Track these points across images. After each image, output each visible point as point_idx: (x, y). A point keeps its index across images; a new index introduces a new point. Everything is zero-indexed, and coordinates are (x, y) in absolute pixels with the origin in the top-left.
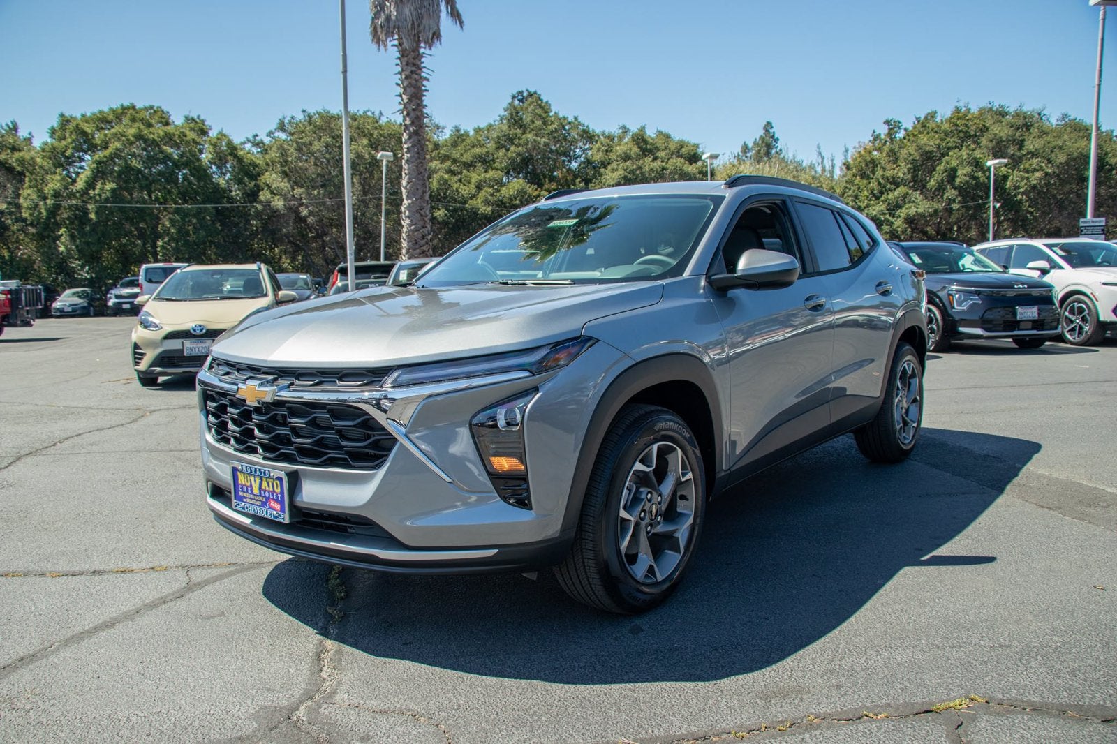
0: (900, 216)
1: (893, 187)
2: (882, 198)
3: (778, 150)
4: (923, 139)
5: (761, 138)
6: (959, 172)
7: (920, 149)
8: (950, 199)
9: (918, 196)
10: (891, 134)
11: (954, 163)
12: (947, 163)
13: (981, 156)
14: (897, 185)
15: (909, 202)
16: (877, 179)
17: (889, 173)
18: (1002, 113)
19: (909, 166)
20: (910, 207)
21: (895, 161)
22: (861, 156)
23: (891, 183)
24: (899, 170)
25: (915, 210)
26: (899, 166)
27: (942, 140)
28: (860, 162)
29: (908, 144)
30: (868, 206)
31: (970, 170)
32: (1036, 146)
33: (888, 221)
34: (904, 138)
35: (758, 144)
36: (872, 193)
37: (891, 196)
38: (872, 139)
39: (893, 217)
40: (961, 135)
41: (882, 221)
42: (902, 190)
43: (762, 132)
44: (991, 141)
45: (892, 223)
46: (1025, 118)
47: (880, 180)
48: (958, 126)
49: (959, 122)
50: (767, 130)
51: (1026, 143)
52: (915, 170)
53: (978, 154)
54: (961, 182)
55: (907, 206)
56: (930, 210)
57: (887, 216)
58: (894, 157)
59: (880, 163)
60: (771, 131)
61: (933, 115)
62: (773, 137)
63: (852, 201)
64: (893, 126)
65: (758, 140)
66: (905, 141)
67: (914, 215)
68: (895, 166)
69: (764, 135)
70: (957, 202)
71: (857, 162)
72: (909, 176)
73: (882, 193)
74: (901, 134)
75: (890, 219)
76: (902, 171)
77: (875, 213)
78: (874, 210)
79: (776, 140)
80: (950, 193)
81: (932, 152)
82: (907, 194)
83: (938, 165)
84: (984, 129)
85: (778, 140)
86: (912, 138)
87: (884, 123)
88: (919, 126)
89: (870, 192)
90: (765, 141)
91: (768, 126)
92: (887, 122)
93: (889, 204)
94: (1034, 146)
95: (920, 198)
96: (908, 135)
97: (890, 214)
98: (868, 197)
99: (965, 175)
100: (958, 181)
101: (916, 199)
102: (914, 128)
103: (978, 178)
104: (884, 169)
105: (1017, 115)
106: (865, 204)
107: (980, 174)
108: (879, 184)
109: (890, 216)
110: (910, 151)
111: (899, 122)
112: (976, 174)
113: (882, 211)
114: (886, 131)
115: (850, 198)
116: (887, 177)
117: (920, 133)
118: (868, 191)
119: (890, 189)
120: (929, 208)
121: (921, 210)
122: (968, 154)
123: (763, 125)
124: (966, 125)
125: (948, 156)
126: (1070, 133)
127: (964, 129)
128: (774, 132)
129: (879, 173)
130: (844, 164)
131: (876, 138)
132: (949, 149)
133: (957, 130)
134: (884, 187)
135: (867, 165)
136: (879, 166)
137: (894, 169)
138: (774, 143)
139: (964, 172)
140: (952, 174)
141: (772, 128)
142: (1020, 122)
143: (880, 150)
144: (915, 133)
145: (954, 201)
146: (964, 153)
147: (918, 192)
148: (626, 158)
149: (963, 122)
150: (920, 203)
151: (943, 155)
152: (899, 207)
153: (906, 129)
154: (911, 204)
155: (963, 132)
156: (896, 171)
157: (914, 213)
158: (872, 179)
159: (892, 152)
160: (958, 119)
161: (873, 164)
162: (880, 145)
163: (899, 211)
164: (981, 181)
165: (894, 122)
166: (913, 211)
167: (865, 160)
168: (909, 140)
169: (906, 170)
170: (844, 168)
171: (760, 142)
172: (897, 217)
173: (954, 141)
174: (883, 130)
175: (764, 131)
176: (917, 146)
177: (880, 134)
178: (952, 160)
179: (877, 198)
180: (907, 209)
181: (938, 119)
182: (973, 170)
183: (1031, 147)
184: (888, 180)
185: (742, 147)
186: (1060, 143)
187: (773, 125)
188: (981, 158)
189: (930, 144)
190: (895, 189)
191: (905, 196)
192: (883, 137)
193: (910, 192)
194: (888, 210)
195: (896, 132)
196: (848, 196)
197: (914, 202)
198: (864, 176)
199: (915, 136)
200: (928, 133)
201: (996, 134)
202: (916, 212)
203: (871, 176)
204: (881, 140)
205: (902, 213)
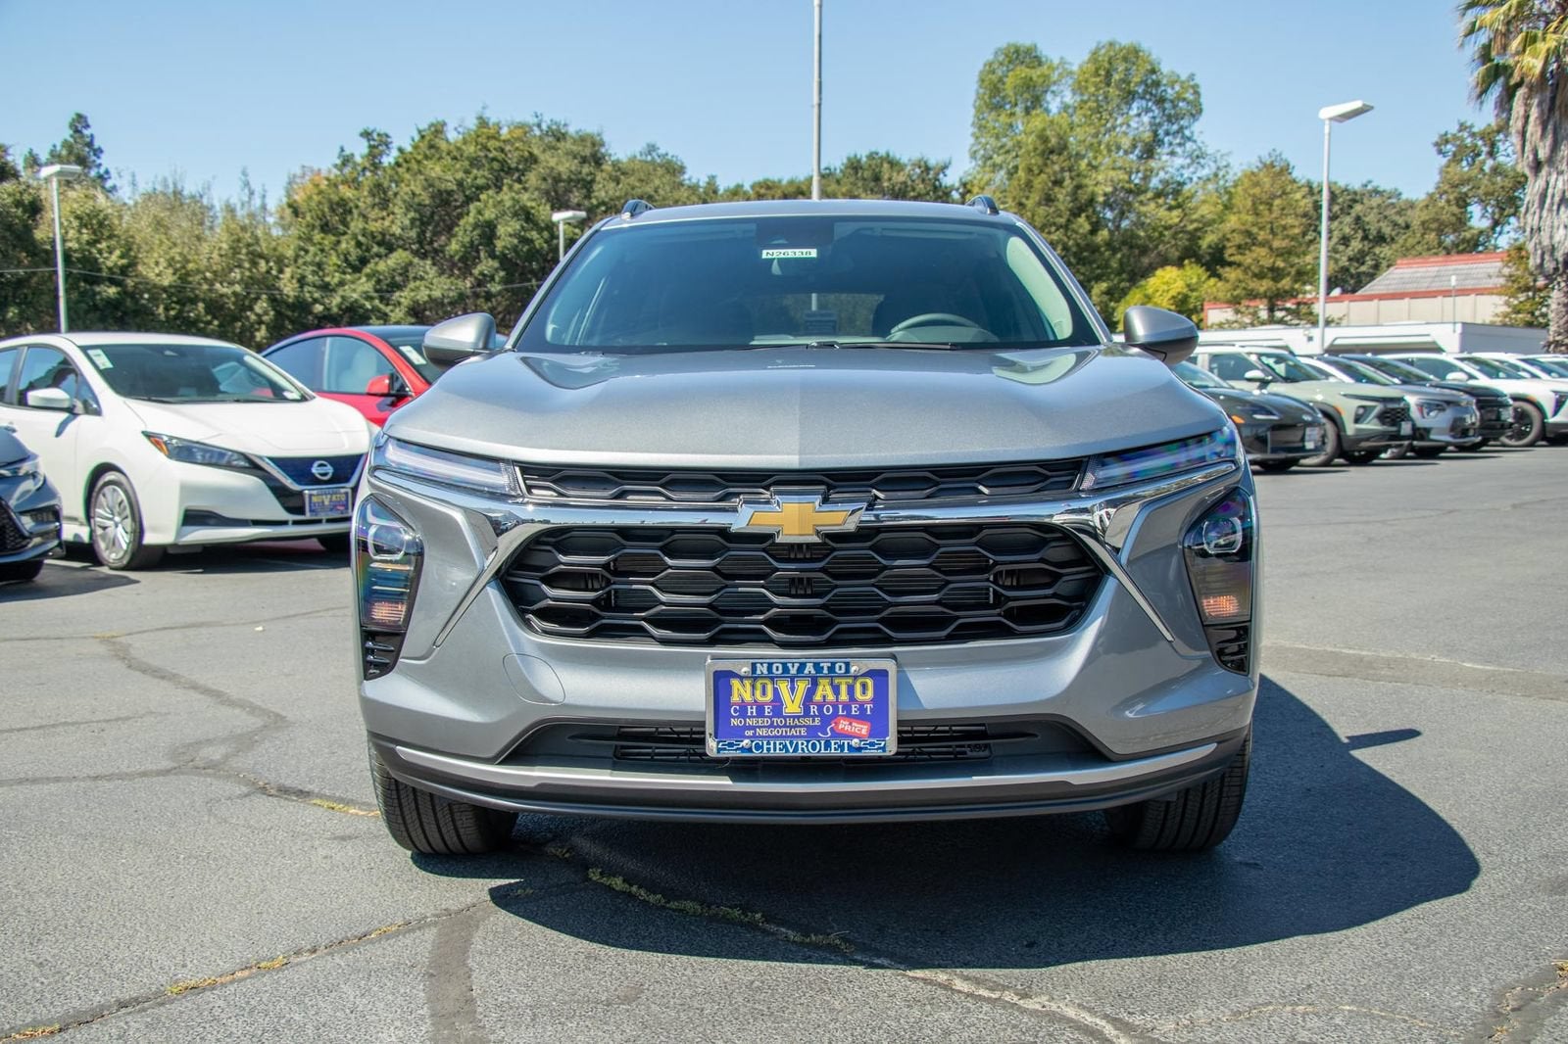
0: (399, 303)
1: (382, 250)
2: (367, 270)
3: (102, 171)
4: (435, 170)
5: (65, 144)
6: (501, 230)
7: (431, 185)
8: (484, 275)
9: (428, 267)
10: (374, 155)
11: (489, 214)
12: (479, 212)
13: (534, 204)
14: (391, 249)
15: (415, 279)
16: (355, 236)
17: (375, 227)
18: (559, 136)
19: (412, 214)
20: (418, 288)
21: (384, 204)
22: (320, 192)
23: (379, 244)
24: (393, 222)
25: (427, 292)
26: (393, 213)
27: (467, 172)
28: (320, 203)
29: (407, 176)
30: (342, 283)
31: (518, 227)
32: (611, 193)
33: (379, 310)
34: (398, 164)
35: (59, 156)
36: (346, 260)
37: (382, 266)
38: (338, 162)
39: (387, 305)
40: (496, 165)
41: (367, 310)
42: (399, 257)
43: (67, 134)
44: (545, 179)
45: (386, 314)
46: (594, 144)
47: (360, 238)
48: (489, 150)
49: (492, 144)
50: (77, 131)
51: (596, 187)
52: (423, 223)
53: (525, 198)
54: (505, 247)
55: (412, 285)
56: (451, 294)
57: (377, 302)
58: (382, 198)
59: (357, 207)
60: (86, 132)
61: (438, 129)
62: (90, 144)
63: (314, 273)
64: (378, 143)
65: (58, 148)
66: (400, 170)
67: (425, 303)
68: (385, 213)
69: (72, 140)
70: (497, 280)
71: (313, 203)
72: (413, 234)
73: (364, 261)
74: (387, 160)
75: (382, 306)
76: (399, 222)
77: (355, 296)
78: (354, 290)
79: (98, 152)
80: (486, 265)
81: (450, 193)
82: (411, 263)
83: (460, 216)
84: (533, 159)
85: (100, 150)
86: (414, 166)
87: (362, 135)
88: (423, 146)
89: (342, 257)
90: (76, 151)
91: (79, 123)
92: (367, 135)
93: (379, 281)
94: (606, 192)
95: (432, 272)
96: (406, 161)
97: (382, 299)
98: (339, 266)
99: (510, 235)
100: (499, 245)
101: (427, 273)
102: (416, 147)
103: (532, 241)
104: (365, 217)
105: (582, 139)
106: (336, 280)
107: (534, 235)
108: (359, 244)
109: (381, 302)
110: (413, 188)
111: (387, 136)
112: (528, 235)
113: (366, 292)
114: (366, 151)
115: (311, 268)
116: (372, 232)
117: (426, 157)
118: (338, 256)
119: (379, 256)
120: (450, 289)
121: (437, 294)
122: (513, 199)
123: (69, 120)
124: (502, 150)
125: (479, 200)
126: (663, 176)
127: (500, 156)
128: (92, 136)
129: (357, 225)
130: (290, 206)
131: (346, 160)
132: (481, 189)
133: (486, 156)
134: (368, 250)
135: (333, 210)
136: (355, 211)
137: (383, 219)
138: (94, 158)
139: (510, 230)
140: (488, 231)
141: (87, 126)
142: (587, 152)
143: (354, 183)
144: (419, 157)
145: (492, 278)
146: (506, 198)
147: (429, 262)
149: (497, 144)
150: (435, 281)
151: (469, 200)
152: (395, 286)
153: (401, 150)
154: (418, 283)
155: (498, 161)
156: (387, 223)
157: (426, 298)
158: (345, 233)
159: (378, 188)
160: (488, 138)
161: (343, 208)
162: (355, 175)
163: (397, 294)
164: (538, 246)
165: (379, 135)
166: (423, 296)
167: (330, 201)
168: (408, 169)
169: (407, 222)
170: (288, 211)
171: (64, 152)
172: (394, 305)
173: (484, 176)
174: (360, 150)
175: (71, 132)
176: (426, 180)
177: (352, 155)
178: (487, 207)
179: (357, 269)
180: (412, 290)
181: (452, 136)
182: (522, 227)
183: (603, 194)
184: (374, 237)
185: (26, 160)
186: (649, 189)
187: (90, 122)
188: (533, 208)
189: (447, 178)
190: (386, 255)
191: (405, 271)
192: (358, 159)
193: (416, 260)
194: (376, 291)
195: (381, 154)
196: (305, 264)
197: (422, 279)
198: (325, 228)
199: (419, 162)
200: (440, 158)
201: (552, 169)
202: (429, 296)
203: (341, 228)
204: (355, 164)
205: (404, 297)
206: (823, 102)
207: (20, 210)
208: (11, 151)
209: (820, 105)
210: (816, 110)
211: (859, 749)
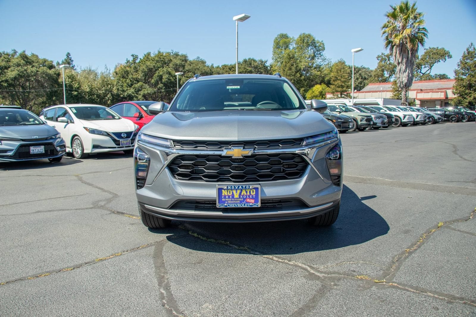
0: (140, 94)
1: (136, 82)
2: (133, 87)
3: (73, 65)
4: (148, 63)
5: (65, 60)
6: (164, 77)
7: (147, 67)
8: (160, 88)
9: (147, 86)
10: (134, 60)
11: (161, 73)
12: (159, 73)
13: (171, 71)
14: (138, 82)
15: (144, 88)
16: (130, 79)
17: (135, 77)
18: (177, 55)
19: (143, 74)
20: (144, 91)
21: (137, 71)
22: (122, 69)
23: (136, 81)
24: (139, 75)
25: (147, 91)
26: (139, 73)
27: (156, 64)
28: (122, 71)
29: (142, 65)
30: (127, 90)
31: (168, 76)
32: (189, 68)
33: (136, 96)
34: (140, 62)
35: (64, 62)
36: (128, 85)
37: (136, 86)
38: (126, 62)
39: (138, 95)
40: (163, 62)
41: (133, 96)
42: (140, 84)
43: (66, 57)
44: (174, 65)
45: (137, 97)
46: (185, 57)
47: (131, 79)
48: (161, 59)
49: (161, 57)
50: (68, 56)
51: (185, 67)
52: (145, 76)
53: (169, 70)
54: (165, 81)
55: (143, 90)
56: (152, 92)
57: (135, 94)
59: (130, 72)
60: (70, 57)
61: (149, 54)
62: (70, 59)
63: (121, 88)
64: (135, 57)
65: (64, 60)
66: (140, 64)
67: (146, 94)
68: (137, 74)
69: (67, 58)
70: (163, 89)
71: (120, 72)
72: (143, 78)
73: (132, 85)
74: (137, 61)
75: (136, 95)
76: (140, 75)
77: (130, 93)
78: (130, 91)
79: (72, 61)
80: (160, 85)
81: (152, 69)
82: (143, 85)
83: (154, 74)
84: (171, 60)
85: (73, 61)
86: (143, 62)
87: (131, 56)
88: (146, 58)
89: (127, 84)
90: (67, 61)
91: (68, 55)
92: (133, 55)
93: (136, 89)
94: (188, 68)
95: (148, 87)
96: (142, 61)
97: (136, 93)
98: (126, 86)
99: (166, 78)
100: (163, 80)
101: (147, 87)
102: (144, 58)
103: (171, 79)
104: (132, 75)
105: (182, 56)
106: (126, 89)
107: (171, 78)
108: (131, 81)
109: (136, 94)
110: (143, 67)
111: (137, 56)
112: (170, 78)
113: (133, 92)
114: (132, 59)
115: (120, 86)
116: (134, 78)
117: (146, 61)
118: (126, 83)
119: (135, 83)
120: (152, 91)
121: (149, 92)
122: (166, 69)
123: (66, 54)
124: (164, 58)
125: (159, 70)
126: (201, 64)
127: (164, 60)
128: (71, 57)
129: (130, 76)
130: (115, 72)
131: (128, 62)
132: (159, 67)
133: (160, 60)
134: (133, 82)
135: (125, 73)
136: (130, 73)
137: (136, 75)
138: (72, 62)
139: (166, 77)
140: (161, 77)
141: (70, 55)
142: (184, 59)
143: (130, 67)
144: (145, 60)
145: (162, 88)
146: (165, 69)
147: (147, 85)
148: (18, 65)
149: (163, 57)
150: (148, 89)
151: (156, 70)
152: (139, 90)
153: (140, 59)
154: (145, 89)
155: (163, 61)
156: (137, 76)
157: (147, 93)
158: (128, 78)
159: (135, 68)
160: (161, 56)
161: (127, 73)
162: (130, 65)
163: (140, 92)
164: (172, 81)
165: (135, 55)
166: (146, 92)
167: (124, 71)
168: (142, 63)
169: (142, 75)
170: (115, 74)
171: (65, 61)
172: (139, 95)
173: (159, 65)
174: (131, 59)
175: (67, 57)
176: (146, 66)
177: (129, 60)
178: (160, 72)
179: (130, 87)
180: (143, 91)
181: (152, 55)
182: (169, 76)
183: (187, 68)
184: (134, 79)
185: (57, 63)
186: (198, 67)
187: (71, 54)
188: (171, 72)
189: (151, 65)
190: (137, 83)
191: (141, 86)
192: (131, 61)
193: (144, 84)
194: (135, 91)
195: (136, 60)
196: (119, 85)
197: (146, 88)
198: (123, 77)
199: (145, 62)
200: (150, 61)
201: (175, 62)
202: (147, 92)
203: (127, 77)
204: (130, 62)
205: (142, 93)
206: (238, 47)
207: (56, 75)
208: (54, 62)
209: (238, 48)
210: (237, 49)
211: (252, 206)
